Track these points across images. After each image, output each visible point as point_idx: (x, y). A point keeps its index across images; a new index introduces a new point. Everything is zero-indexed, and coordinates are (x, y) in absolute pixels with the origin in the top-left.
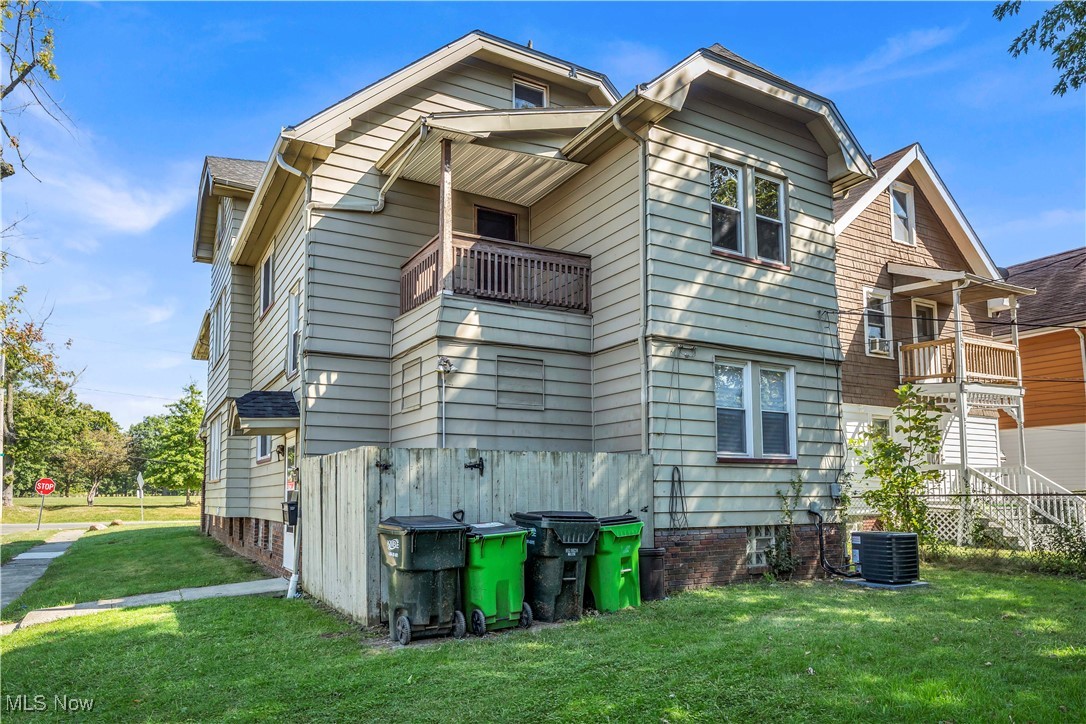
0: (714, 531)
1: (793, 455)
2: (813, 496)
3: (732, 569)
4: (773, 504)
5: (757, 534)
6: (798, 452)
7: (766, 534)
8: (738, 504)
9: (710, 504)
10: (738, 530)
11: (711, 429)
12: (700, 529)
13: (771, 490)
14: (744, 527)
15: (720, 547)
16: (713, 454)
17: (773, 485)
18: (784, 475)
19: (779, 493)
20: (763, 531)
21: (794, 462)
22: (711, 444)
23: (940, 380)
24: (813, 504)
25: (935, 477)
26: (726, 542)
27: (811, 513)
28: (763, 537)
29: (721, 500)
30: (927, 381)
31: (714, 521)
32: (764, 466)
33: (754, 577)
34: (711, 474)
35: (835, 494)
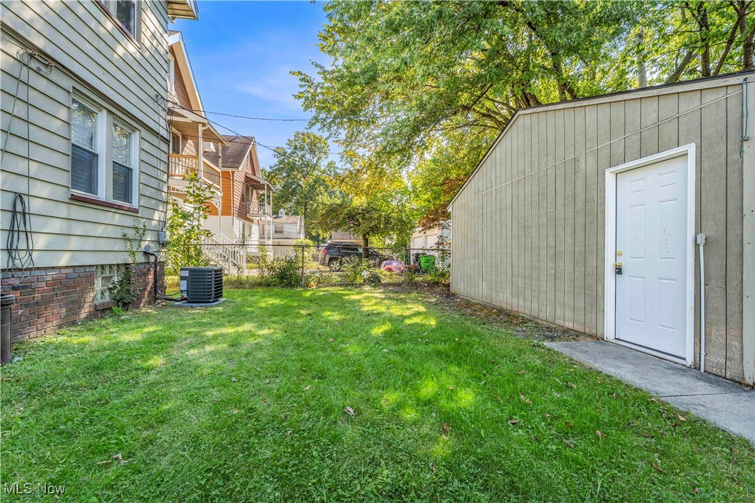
0: (63, 271)
1: (135, 205)
2: (148, 241)
3: (80, 308)
4: (119, 245)
5: (102, 273)
6: (139, 203)
7: (110, 272)
8: (90, 244)
9: (61, 243)
10: (87, 270)
11: (66, 163)
12: (46, 268)
13: (118, 233)
14: (93, 266)
15: (68, 287)
16: (65, 189)
17: (120, 228)
18: (129, 221)
19: (125, 235)
20: (107, 269)
21: (136, 211)
22: (65, 179)
23: (181, 178)
24: (148, 247)
25: (207, 234)
26: (75, 280)
27: (146, 254)
28: (108, 274)
29: (73, 238)
30: (175, 178)
31: (64, 260)
32: (113, 210)
33: (101, 311)
34: (63, 211)
35: (162, 239)
